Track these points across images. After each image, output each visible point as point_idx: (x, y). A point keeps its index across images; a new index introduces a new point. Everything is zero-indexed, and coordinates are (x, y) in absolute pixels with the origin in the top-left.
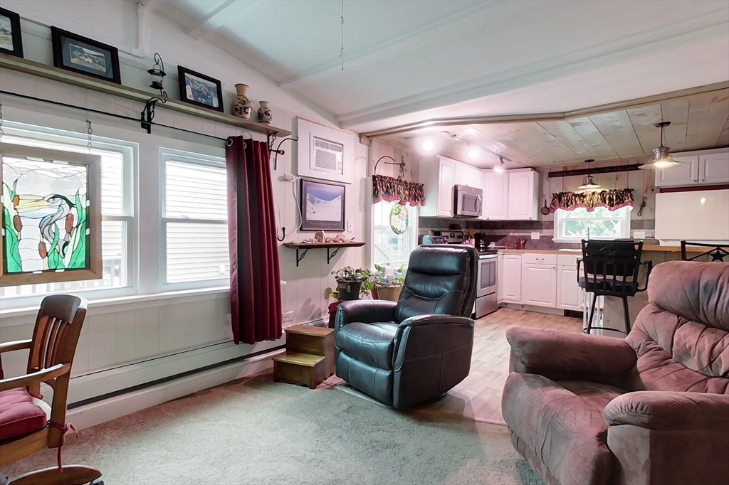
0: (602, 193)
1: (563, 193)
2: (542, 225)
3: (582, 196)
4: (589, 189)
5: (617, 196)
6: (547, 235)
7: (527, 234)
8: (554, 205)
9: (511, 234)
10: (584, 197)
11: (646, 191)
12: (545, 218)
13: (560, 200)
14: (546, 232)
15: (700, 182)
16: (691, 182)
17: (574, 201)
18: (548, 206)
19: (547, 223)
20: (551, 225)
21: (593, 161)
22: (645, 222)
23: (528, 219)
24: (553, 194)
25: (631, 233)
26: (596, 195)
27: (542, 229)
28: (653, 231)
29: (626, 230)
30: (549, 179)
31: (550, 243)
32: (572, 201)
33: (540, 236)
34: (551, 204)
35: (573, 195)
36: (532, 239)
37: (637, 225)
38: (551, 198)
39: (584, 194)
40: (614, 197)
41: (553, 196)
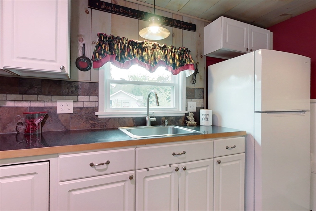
1: (114, 38)
2: (77, 88)
6: (87, 105)
7: (49, 104)
8: (100, 54)
9: (10, 104)
10: (143, 49)
11: (197, 56)
12: (83, 77)
13: (111, 48)
14: (85, 101)
15: (249, 51)
16: (243, 50)
18: (89, 55)
19: (87, 86)
20: (93, 89)
22: (196, 91)
23: (58, 70)
24: (100, 35)
25: (187, 103)
26: (158, 49)
27: (78, 96)
28: (202, 101)
29: (182, 99)
30: (89, 10)
31: (93, 119)
32: (129, 53)
33: (74, 108)
34: (95, 53)
35: (129, 44)
36: (59, 112)
37: (190, 94)
38: (94, 43)
39: (144, 45)
40: (177, 56)
41: (100, 38)
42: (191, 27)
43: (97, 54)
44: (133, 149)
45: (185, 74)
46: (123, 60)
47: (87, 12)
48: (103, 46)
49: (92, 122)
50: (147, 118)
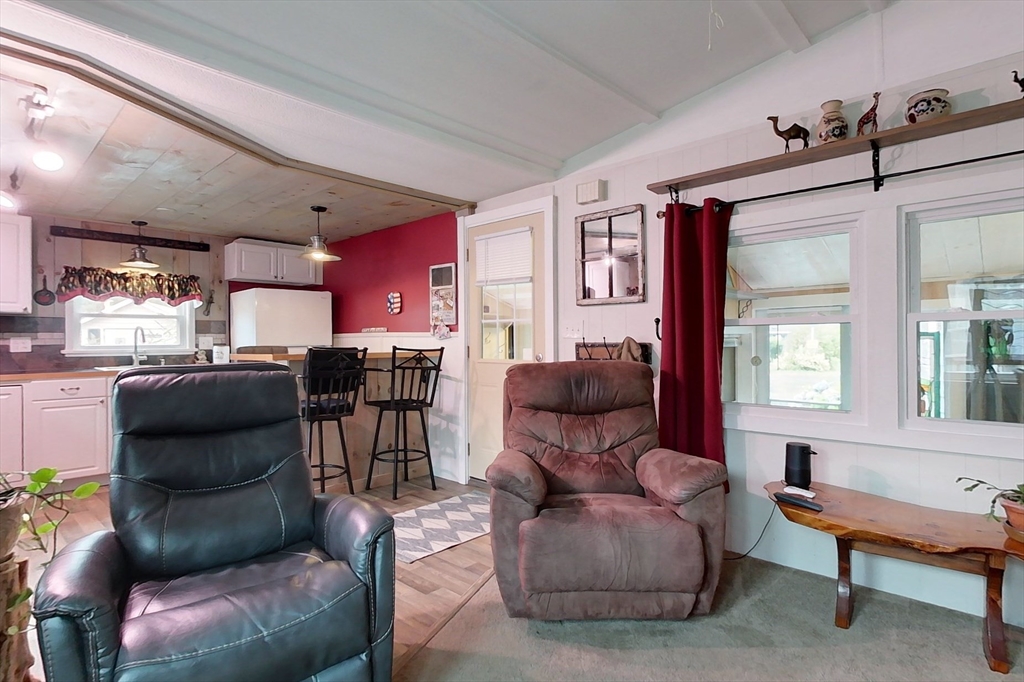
0: (157, 277)
1: (86, 269)
2: (35, 324)
3: (124, 278)
4: (137, 268)
5: (179, 285)
6: (49, 343)
7: (2, 342)
8: (67, 288)
10: (126, 280)
11: (213, 282)
12: (45, 312)
13: (82, 280)
14: (45, 338)
15: (279, 279)
16: (270, 278)
17: (109, 285)
18: (52, 288)
19: (49, 322)
20: (58, 325)
21: (146, 224)
22: (212, 324)
23: (20, 311)
24: (67, 268)
25: (196, 339)
26: (148, 280)
27: (37, 332)
28: (223, 336)
29: (190, 334)
30: (52, 238)
31: (58, 358)
32: (106, 285)
33: (33, 346)
34: (60, 286)
35: (106, 275)
36: (12, 351)
37: (201, 328)
38: (58, 274)
39: (127, 276)
40: (176, 286)
41: (67, 271)
42: (203, 247)
43: (63, 288)
44: (104, 379)
45: (192, 304)
46: (98, 292)
47: (49, 240)
48: (71, 279)
49: (56, 362)
50: (134, 357)
